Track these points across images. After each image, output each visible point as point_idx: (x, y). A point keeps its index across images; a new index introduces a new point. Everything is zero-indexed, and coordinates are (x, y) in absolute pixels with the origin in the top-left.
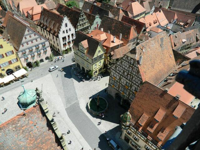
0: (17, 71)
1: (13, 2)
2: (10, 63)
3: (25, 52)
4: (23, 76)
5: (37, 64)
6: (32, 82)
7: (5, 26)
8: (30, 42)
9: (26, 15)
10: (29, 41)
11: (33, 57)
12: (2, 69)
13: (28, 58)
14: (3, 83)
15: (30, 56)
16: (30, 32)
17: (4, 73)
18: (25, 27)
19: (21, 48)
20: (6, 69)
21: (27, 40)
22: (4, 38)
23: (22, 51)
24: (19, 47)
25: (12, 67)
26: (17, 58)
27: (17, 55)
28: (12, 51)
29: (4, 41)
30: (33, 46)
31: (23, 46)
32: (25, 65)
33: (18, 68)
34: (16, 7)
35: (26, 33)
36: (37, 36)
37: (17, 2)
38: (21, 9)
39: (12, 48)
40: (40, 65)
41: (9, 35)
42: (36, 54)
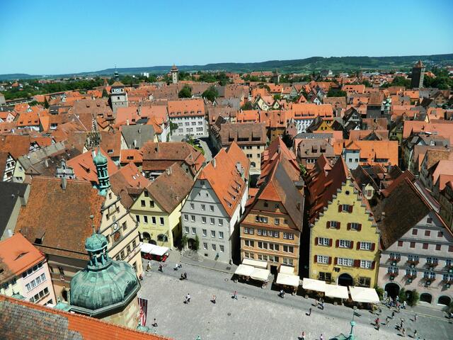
0: (360, 286)
1: (426, 158)
2: (357, 264)
3: (398, 260)
4: (366, 306)
5: (411, 298)
6: (377, 329)
7: (386, 194)
8: (422, 245)
9: (442, 187)
10: (419, 241)
11: (409, 278)
12: (337, 267)
13: (397, 274)
14: (324, 293)
15: (403, 273)
16: (433, 224)
17: (335, 275)
18: (427, 210)
19: (394, 247)
20: (342, 271)
21: (415, 237)
22: (371, 215)
23: (392, 254)
24: (391, 243)
25: (355, 273)
26: (374, 263)
27: (378, 256)
28: (374, 245)
29: (369, 220)
30: (423, 256)
31: (400, 244)
32: (383, 284)
33: (365, 283)
34: (428, 168)
35: (423, 222)
36: (443, 239)
37: (436, 159)
38: (436, 175)
39: (375, 239)
40: (417, 303)
41: (383, 213)
42: (421, 275)
